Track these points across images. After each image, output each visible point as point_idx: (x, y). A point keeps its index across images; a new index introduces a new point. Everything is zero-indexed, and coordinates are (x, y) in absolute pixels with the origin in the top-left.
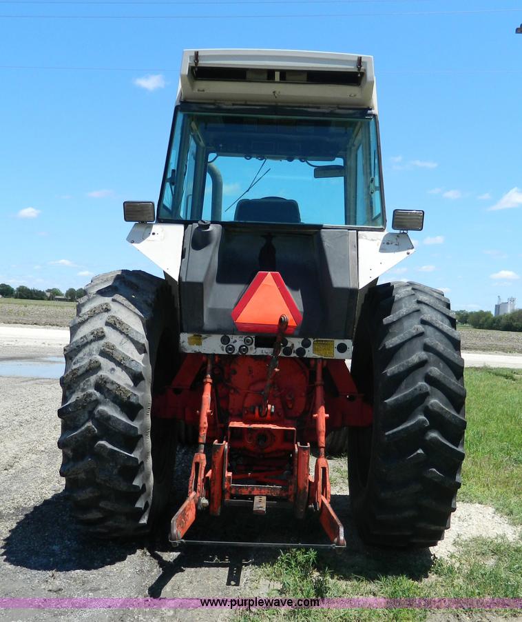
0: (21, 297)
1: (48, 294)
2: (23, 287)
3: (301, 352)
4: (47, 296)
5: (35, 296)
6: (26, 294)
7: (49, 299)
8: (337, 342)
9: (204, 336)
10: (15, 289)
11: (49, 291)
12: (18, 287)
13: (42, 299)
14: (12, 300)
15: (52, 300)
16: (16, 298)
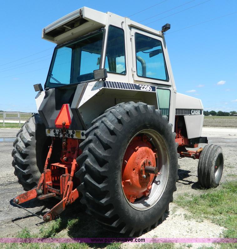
0: (219, 115)
1: (231, 114)
2: (220, 111)
3: (72, 136)
4: (230, 114)
5: (225, 115)
6: (221, 114)
7: (231, 116)
8: (81, 132)
9: (50, 130)
10: (217, 112)
11: (231, 112)
12: (218, 111)
13: (228, 116)
14: (216, 117)
15: (232, 116)
16: (217, 116)
